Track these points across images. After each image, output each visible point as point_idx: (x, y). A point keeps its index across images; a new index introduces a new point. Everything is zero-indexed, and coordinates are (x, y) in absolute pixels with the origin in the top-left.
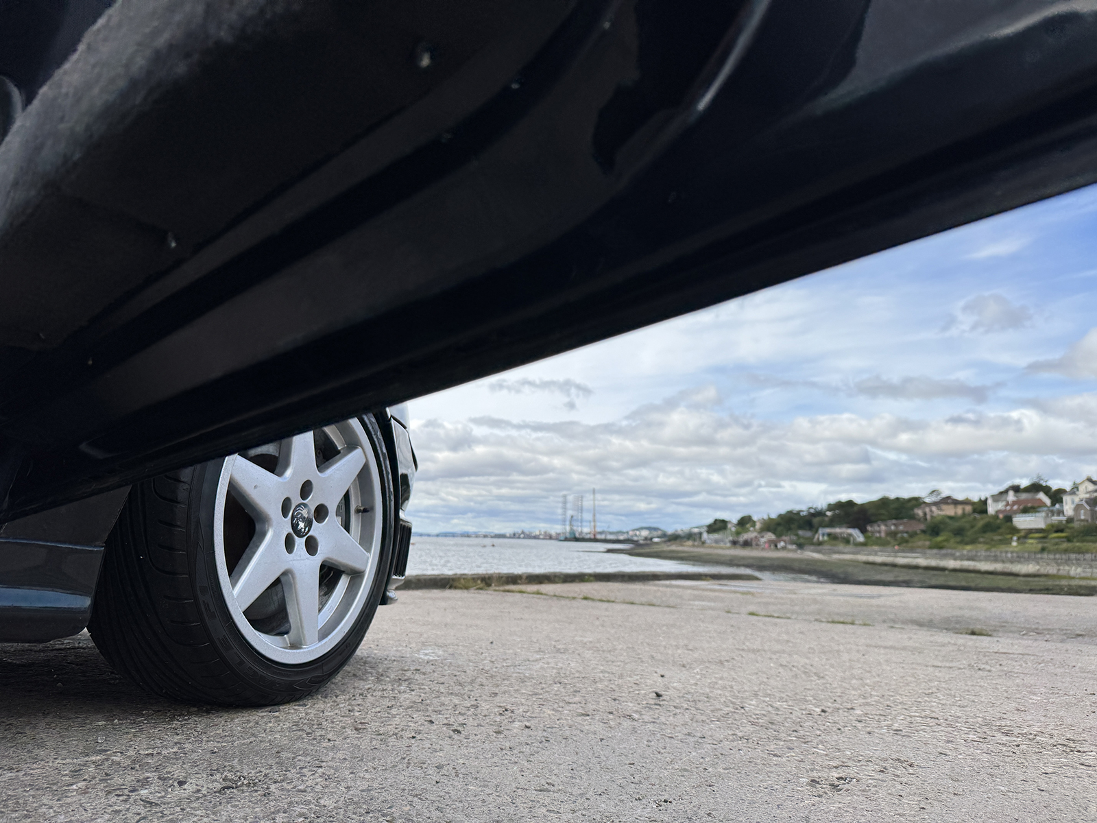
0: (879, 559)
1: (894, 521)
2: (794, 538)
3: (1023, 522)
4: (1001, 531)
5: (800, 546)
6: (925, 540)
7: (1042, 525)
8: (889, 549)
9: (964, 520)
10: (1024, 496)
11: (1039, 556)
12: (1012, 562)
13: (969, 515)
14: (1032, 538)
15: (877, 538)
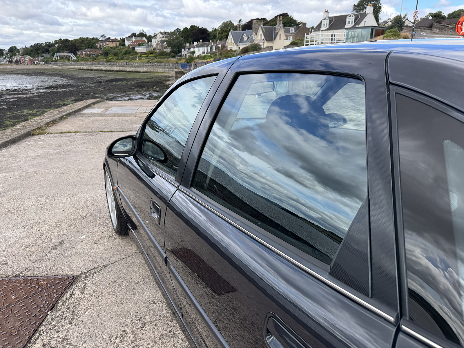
0: (85, 67)
1: (88, 49)
2: (43, 58)
3: (139, 49)
4: (132, 53)
5: (46, 62)
6: (103, 58)
7: (145, 51)
8: (89, 62)
9: (117, 49)
10: (139, 39)
11: (147, 64)
12: (138, 67)
13: (119, 46)
14: (143, 57)
15: (82, 57)
